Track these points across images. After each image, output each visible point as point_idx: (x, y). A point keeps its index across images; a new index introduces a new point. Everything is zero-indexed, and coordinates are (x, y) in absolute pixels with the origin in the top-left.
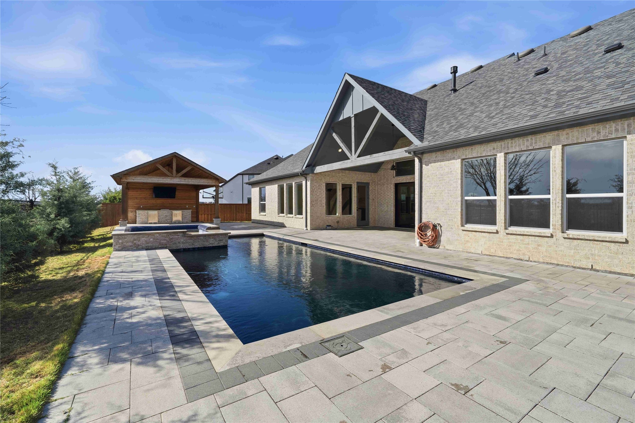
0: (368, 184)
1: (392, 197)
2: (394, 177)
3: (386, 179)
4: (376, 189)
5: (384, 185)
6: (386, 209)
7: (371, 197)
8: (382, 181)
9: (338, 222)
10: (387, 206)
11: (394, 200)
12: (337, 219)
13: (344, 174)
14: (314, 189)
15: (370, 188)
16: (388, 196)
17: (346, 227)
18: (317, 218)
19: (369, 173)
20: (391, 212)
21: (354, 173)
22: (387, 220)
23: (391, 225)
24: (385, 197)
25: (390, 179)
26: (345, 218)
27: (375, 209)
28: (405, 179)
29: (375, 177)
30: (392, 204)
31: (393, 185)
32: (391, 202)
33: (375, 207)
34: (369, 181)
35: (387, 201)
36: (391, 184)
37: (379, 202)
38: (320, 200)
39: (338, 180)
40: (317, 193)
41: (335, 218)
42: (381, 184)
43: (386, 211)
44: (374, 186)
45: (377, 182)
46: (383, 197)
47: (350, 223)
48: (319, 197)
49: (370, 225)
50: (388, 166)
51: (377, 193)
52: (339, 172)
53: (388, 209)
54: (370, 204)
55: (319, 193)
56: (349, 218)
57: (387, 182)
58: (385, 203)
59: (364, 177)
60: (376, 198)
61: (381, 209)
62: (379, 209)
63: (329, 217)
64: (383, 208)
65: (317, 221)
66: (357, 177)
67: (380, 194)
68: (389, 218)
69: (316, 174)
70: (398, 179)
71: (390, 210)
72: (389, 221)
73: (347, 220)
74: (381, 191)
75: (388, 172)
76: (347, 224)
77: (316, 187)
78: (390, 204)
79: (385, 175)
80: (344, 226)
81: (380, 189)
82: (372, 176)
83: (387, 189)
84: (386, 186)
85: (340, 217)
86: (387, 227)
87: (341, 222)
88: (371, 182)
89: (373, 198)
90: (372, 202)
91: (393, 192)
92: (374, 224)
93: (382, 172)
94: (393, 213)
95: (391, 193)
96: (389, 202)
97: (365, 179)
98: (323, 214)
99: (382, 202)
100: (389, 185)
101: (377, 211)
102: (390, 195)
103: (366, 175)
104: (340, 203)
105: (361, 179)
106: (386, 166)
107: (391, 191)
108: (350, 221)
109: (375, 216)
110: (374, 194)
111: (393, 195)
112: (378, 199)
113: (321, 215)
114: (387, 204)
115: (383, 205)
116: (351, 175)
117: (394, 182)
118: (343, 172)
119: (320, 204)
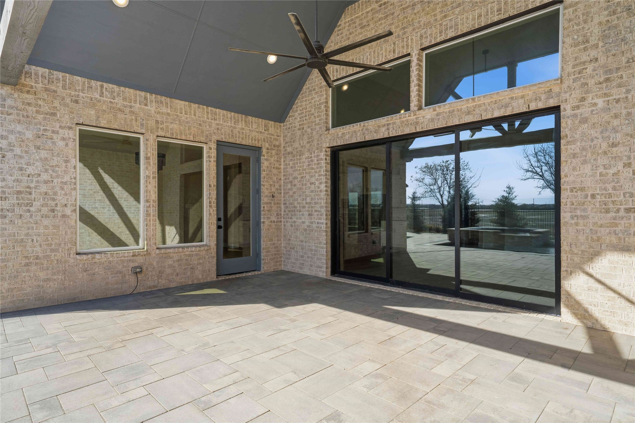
0: (257, 150)
1: (323, 187)
2: (328, 129)
3: (305, 137)
4: (282, 167)
5: (301, 154)
6: (307, 223)
7: (265, 191)
8: (296, 145)
9: (138, 271)
10: (309, 215)
11: (329, 197)
12: (133, 261)
13: (164, 110)
15: (265, 164)
16: (313, 186)
17: (174, 282)
18: (27, 265)
19: (260, 120)
20: (319, 231)
21: (208, 113)
22: (310, 255)
23: (321, 269)
24: (304, 190)
25: (317, 137)
26: (172, 255)
27: (277, 222)
28: (359, 130)
29: (279, 134)
30: (322, 209)
31: (326, 151)
32: (321, 203)
33: (279, 217)
34: (260, 142)
35: (308, 200)
36: (321, 151)
37: (288, 203)
38: (45, 191)
39: (142, 125)
40: (28, 164)
41: (126, 259)
42: (295, 153)
43: (306, 227)
44: (276, 158)
45: (284, 147)
46: (300, 188)
47: (192, 269)
48: (38, 182)
49: (262, 269)
50: (312, 99)
51: (282, 178)
52: (146, 98)
53: (312, 223)
54: (264, 207)
55: (38, 164)
56: (187, 253)
57: (309, 145)
58: (304, 207)
59: (243, 129)
60: (281, 193)
61: (295, 222)
62: (287, 222)
63: (93, 255)
64: (300, 221)
65: (24, 274)
66: (220, 127)
67: (290, 180)
68: (314, 248)
69: (24, 85)
70: (338, 135)
71: (318, 227)
72: (316, 257)
73: (178, 260)
74: (294, 171)
75: (313, 117)
76: (177, 274)
77: (23, 141)
78: (316, 209)
79: (304, 126)
80: (168, 280)
81: (291, 165)
82: (268, 130)
83: (309, 165)
84: (306, 158)
85: (150, 254)
86: (309, 274)
87: (154, 268)
88: (267, 145)
89: (273, 192)
90: (270, 203)
91: (325, 173)
92: (274, 265)
93: (295, 118)
94: (324, 234)
95: (319, 176)
96: (316, 203)
97: (248, 135)
98: (63, 245)
99: (296, 204)
100: (314, 152)
101: (281, 229)
102: (317, 183)
103: (249, 124)
104: (150, 205)
105: (231, 133)
106: (306, 101)
107: (320, 171)
108: (190, 264)
109: (277, 243)
110: (274, 182)
111: (325, 181)
112: (287, 196)
113: (52, 250)
114: (309, 207)
115: (300, 211)
116: (195, 115)
117: (328, 145)
118: (162, 102)
119: (45, 210)
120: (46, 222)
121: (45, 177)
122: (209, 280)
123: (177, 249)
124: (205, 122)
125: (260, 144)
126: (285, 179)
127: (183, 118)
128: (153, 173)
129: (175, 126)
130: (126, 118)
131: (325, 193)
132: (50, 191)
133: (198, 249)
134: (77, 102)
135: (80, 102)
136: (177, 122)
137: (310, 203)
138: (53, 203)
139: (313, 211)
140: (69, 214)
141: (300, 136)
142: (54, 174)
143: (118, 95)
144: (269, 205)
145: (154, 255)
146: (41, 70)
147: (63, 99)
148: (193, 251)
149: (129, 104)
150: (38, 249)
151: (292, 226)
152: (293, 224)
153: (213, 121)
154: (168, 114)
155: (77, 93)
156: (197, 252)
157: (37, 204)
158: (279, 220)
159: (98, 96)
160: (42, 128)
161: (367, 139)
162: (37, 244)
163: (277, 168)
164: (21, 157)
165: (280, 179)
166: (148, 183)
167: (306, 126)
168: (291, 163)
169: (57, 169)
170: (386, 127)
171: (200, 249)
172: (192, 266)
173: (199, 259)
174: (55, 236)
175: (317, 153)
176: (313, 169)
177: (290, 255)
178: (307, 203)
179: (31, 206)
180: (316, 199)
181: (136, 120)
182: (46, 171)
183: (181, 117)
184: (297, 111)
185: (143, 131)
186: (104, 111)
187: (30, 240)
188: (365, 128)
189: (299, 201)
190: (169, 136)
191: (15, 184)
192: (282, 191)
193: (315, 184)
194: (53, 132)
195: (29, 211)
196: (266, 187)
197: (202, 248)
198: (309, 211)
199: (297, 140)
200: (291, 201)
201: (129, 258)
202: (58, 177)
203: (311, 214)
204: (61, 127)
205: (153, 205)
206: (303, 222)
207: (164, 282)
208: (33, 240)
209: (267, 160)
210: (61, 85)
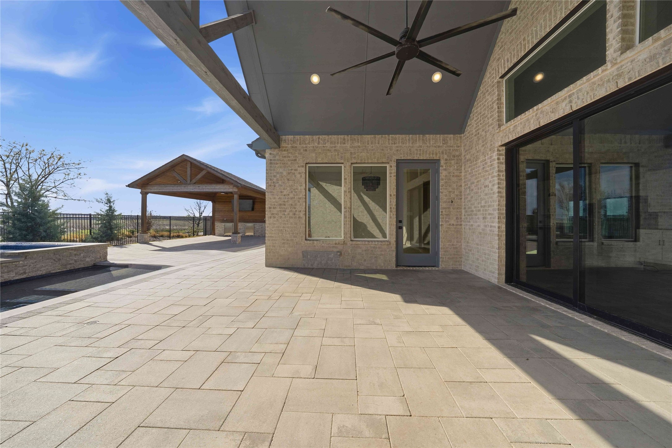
0: (436, 162)
1: (495, 188)
2: (500, 127)
3: (480, 141)
4: (463, 174)
5: (477, 159)
6: (482, 227)
7: (443, 197)
8: (473, 151)
11: (504, 199)
12: (336, 247)
13: (356, 144)
14: (277, 180)
15: (443, 174)
16: (487, 189)
17: (362, 265)
18: (284, 243)
19: (438, 136)
20: (492, 234)
21: (389, 139)
22: (484, 258)
23: (493, 275)
24: (479, 194)
25: (491, 138)
26: (361, 246)
27: (457, 225)
28: (533, 116)
29: (459, 145)
30: (495, 212)
31: (498, 150)
32: (494, 206)
33: (459, 220)
34: (438, 155)
35: (483, 203)
36: (494, 152)
37: (467, 207)
38: (292, 203)
39: (341, 157)
40: (284, 189)
41: (332, 245)
42: (472, 159)
43: (481, 231)
44: (456, 167)
45: (464, 155)
46: (476, 192)
47: (376, 258)
48: (288, 198)
49: (440, 266)
50: (486, 101)
51: (463, 185)
52: (344, 139)
53: (486, 226)
54: (442, 212)
55: (288, 188)
56: (372, 246)
57: (483, 148)
58: (479, 211)
59: (421, 147)
60: (461, 199)
61: (472, 225)
62: (466, 225)
63: (313, 242)
64: (476, 224)
65: (282, 248)
66: (399, 149)
67: (469, 185)
68: (487, 252)
69: (283, 147)
70: (510, 129)
71: (491, 231)
72: (489, 261)
73: (366, 250)
74: (472, 176)
75: (486, 119)
76: (365, 260)
77: (282, 177)
78: (489, 212)
79: (479, 131)
80: (358, 263)
81: (469, 172)
82: (447, 143)
83: (483, 168)
84: (481, 162)
85: (346, 244)
86: (483, 278)
87: (349, 254)
88: (446, 157)
89: (452, 198)
90: (449, 208)
91: (497, 173)
92: (452, 264)
93: (473, 126)
94: (497, 238)
95: (492, 177)
96: (489, 206)
97: (425, 150)
98: (299, 234)
99: (473, 209)
100: (488, 154)
101: (462, 232)
102: (490, 185)
103: (427, 141)
104: (346, 211)
105: (409, 152)
106: (480, 105)
107: (493, 172)
108: (374, 254)
109: (457, 244)
110: (454, 189)
111: (497, 182)
112: (466, 200)
113: (295, 237)
114: (483, 211)
115: (476, 215)
116: (379, 143)
117: (500, 144)
118: (355, 139)
119: (291, 214)
120: (292, 220)
121: (291, 195)
122: (389, 268)
123: (364, 242)
124: (387, 147)
125: (438, 156)
126: (465, 185)
127: (370, 147)
128: (348, 189)
129: (364, 154)
130: (332, 155)
131: (497, 194)
132: (293, 203)
133: (380, 243)
134: (306, 150)
135: (308, 150)
136: (365, 151)
137: (485, 206)
138: (294, 210)
139: (487, 214)
140: (302, 216)
141: (476, 142)
142: (295, 194)
143: (328, 141)
144: (447, 210)
145: (349, 245)
146: (291, 137)
147: (300, 150)
148: (377, 245)
149: (334, 145)
150: (288, 235)
151: (470, 229)
152: (471, 227)
153: (393, 145)
154: (359, 147)
155: (306, 145)
156: (380, 246)
157: (288, 210)
158: (459, 223)
159: (316, 145)
160: (290, 168)
161: (542, 124)
162: (288, 233)
163: (457, 176)
164: (281, 186)
165: (461, 186)
166: (345, 195)
167: (481, 130)
168: (469, 169)
169: (296, 191)
170: (568, 100)
171: (381, 243)
172: (375, 255)
173: (382, 251)
174: (295, 229)
175: (490, 154)
176: (487, 171)
177: (468, 257)
178: (481, 206)
179: (285, 212)
180: (490, 202)
181: (338, 155)
182: (292, 192)
183: (368, 147)
184: (473, 118)
185: (342, 161)
186: (320, 153)
187: (285, 230)
188: (539, 111)
189: (476, 205)
190: (360, 162)
191: (279, 200)
192: (463, 197)
193: (489, 187)
194: (295, 170)
195: (284, 214)
196: (444, 194)
197: (384, 243)
198: (483, 214)
199: (474, 146)
200: (470, 206)
201: (333, 245)
202: (297, 195)
203: (485, 217)
204: (298, 167)
205: (348, 211)
206: (479, 226)
207: (355, 264)
208: (286, 230)
209: (445, 170)
210: (299, 143)
